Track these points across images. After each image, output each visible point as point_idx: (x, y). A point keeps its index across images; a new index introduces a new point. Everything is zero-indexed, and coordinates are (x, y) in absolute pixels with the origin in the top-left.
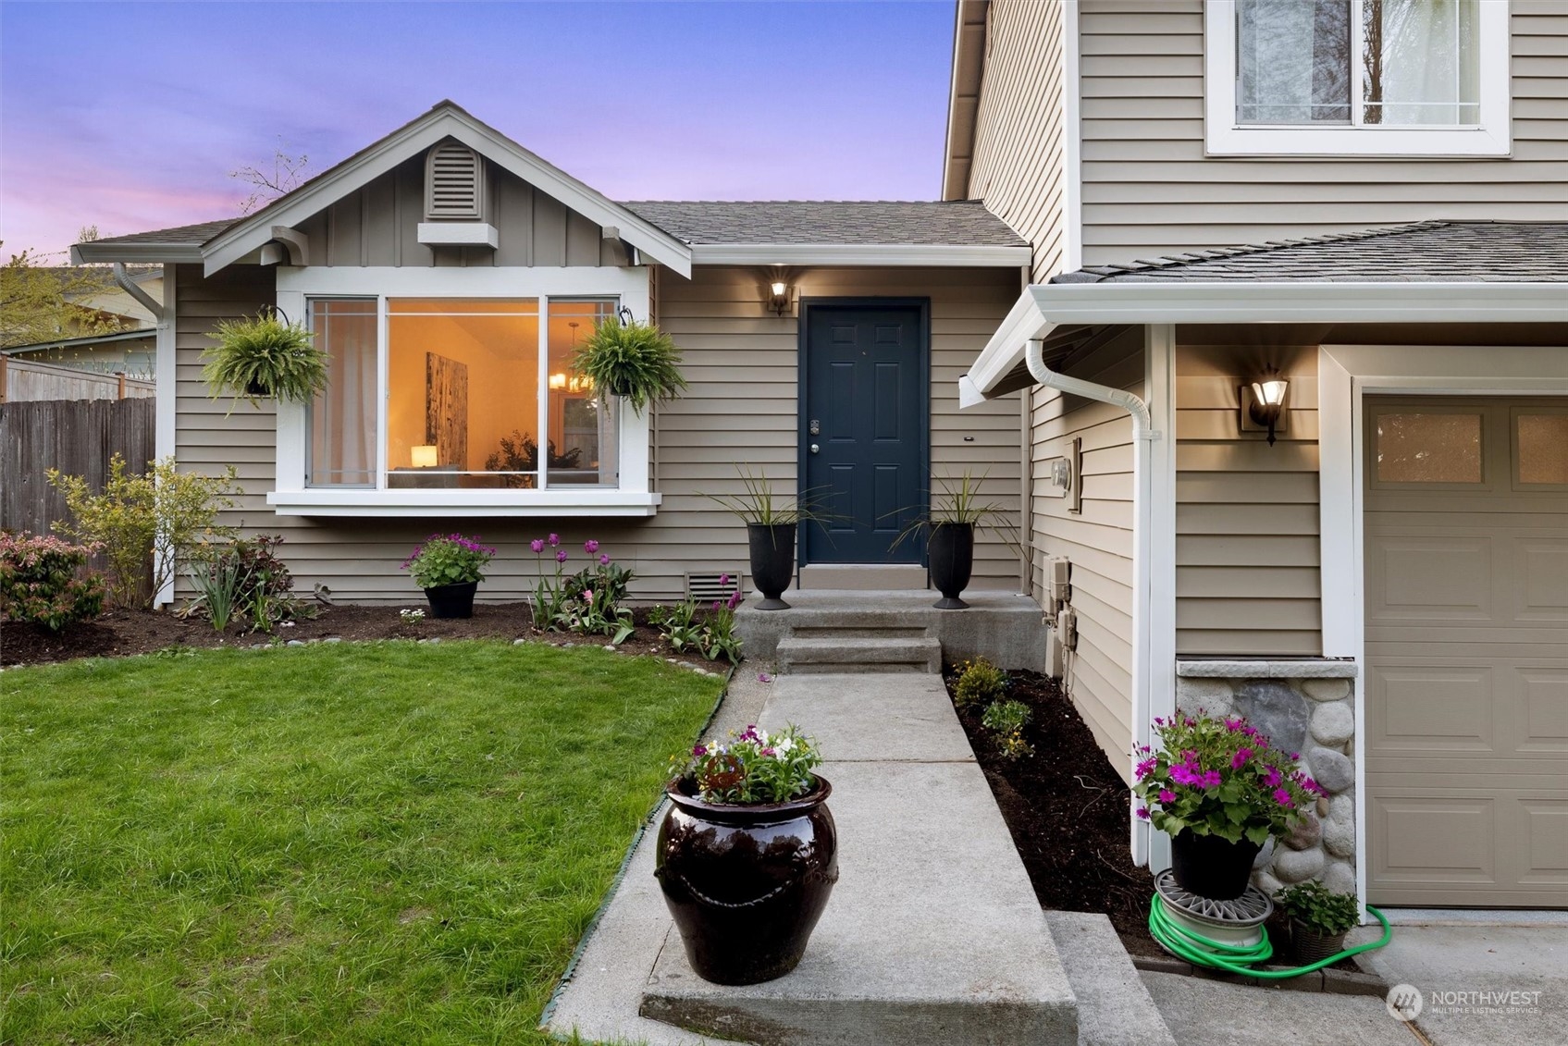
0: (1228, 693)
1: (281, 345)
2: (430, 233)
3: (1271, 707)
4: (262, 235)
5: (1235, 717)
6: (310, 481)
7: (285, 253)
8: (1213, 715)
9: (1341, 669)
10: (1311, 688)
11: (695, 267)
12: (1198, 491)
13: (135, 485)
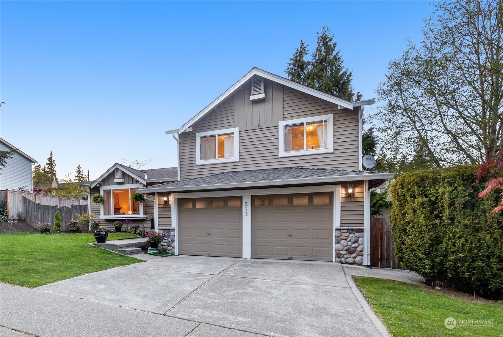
0: (163, 231)
1: (99, 197)
2: (115, 181)
3: (166, 232)
4: (97, 183)
5: (163, 233)
6: (104, 215)
7: (100, 185)
8: (161, 233)
9: (173, 228)
10: (170, 230)
11: (147, 183)
12: (160, 210)
13: (85, 215)
